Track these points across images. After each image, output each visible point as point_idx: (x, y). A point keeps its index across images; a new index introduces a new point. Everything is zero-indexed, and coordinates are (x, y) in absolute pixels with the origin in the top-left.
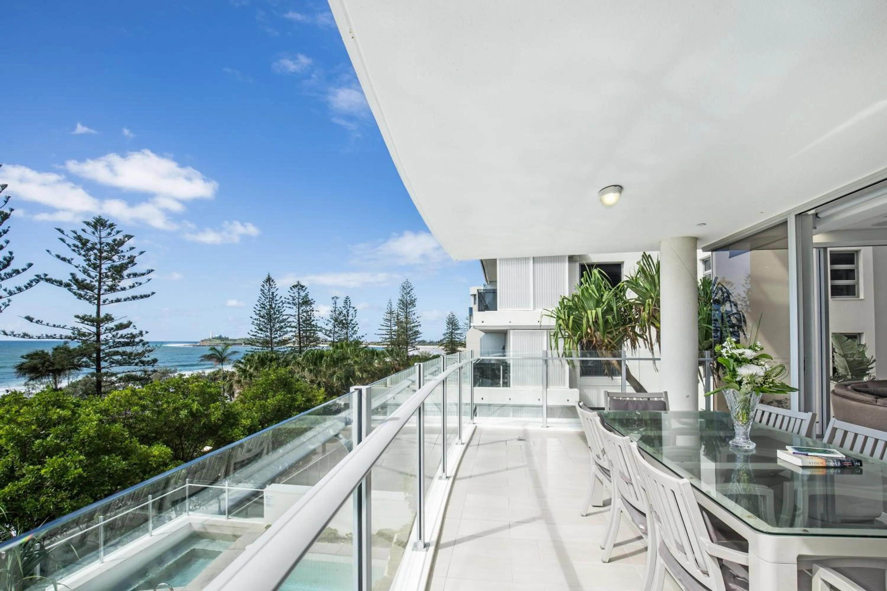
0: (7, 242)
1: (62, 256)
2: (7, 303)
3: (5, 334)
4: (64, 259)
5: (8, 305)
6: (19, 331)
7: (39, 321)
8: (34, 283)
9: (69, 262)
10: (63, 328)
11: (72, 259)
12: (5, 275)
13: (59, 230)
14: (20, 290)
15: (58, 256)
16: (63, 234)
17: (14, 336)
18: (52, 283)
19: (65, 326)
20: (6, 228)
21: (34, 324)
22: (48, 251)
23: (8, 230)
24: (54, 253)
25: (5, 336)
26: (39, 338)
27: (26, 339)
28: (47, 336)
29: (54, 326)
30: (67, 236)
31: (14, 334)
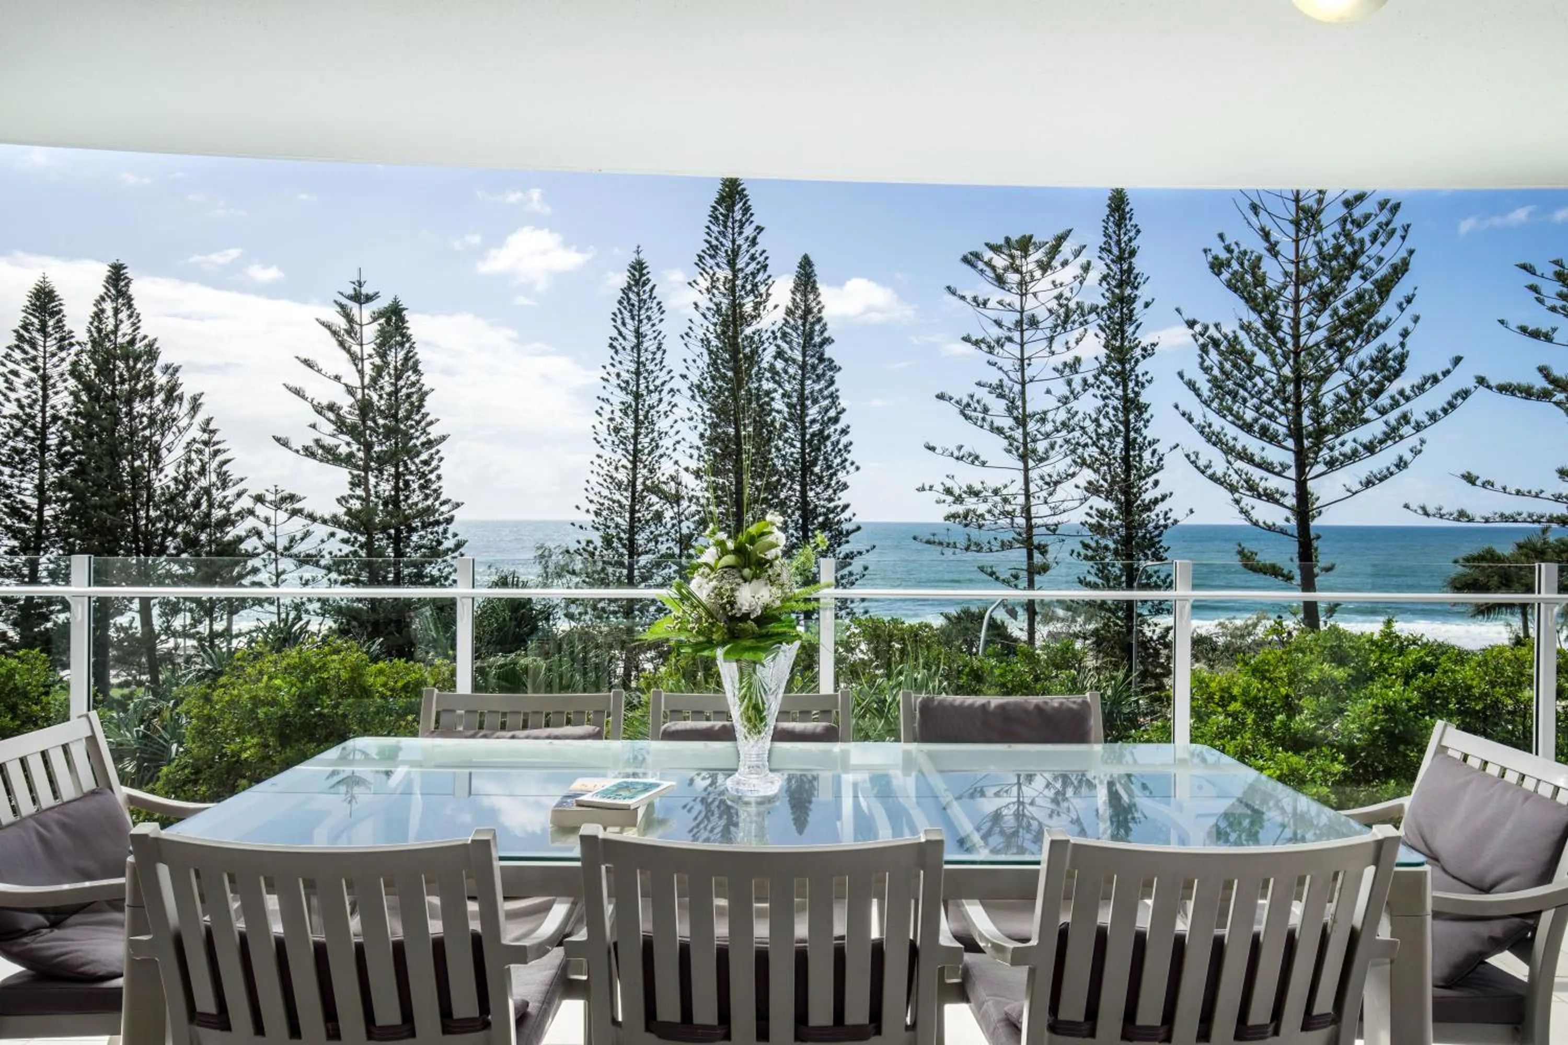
0: (1416, 319)
1: (1531, 328)
2: (1419, 447)
3: (1426, 514)
4: (1535, 334)
5: (1420, 451)
6: (1451, 507)
7: (1488, 482)
8: (1460, 400)
9: (1548, 338)
10: (1537, 496)
11: (1554, 330)
12: (1413, 391)
13: (1524, 267)
14: (1433, 417)
15: (1524, 330)
16: (1534, 274)
17: (1441, 516)
18: (1513, 394)
19: (1542, 492)
20: (1410, 293)
21: (1478, 490)
22: (1502, 322)
23: (1414, 295)
24: (1513, 326)
25: (1425, 517)
26: (1487, 521)
27: (1463, 524)
28: (1502, 515)
29: (1518, 492)
30: (1542, 276)
31: (1442, 512)
